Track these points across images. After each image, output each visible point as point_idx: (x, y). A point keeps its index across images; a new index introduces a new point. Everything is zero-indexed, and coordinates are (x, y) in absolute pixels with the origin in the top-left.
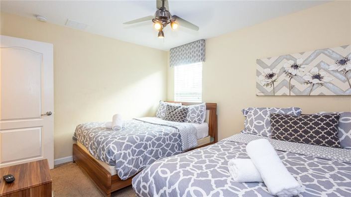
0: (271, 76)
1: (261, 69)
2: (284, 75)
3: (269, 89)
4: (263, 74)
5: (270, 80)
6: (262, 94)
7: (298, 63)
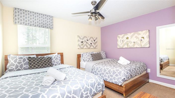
0: (82, 42)
1: (79, 39)
2: (85, 42)
3: (82, 46)
4: (80, 41)
5: (82, 44)
6: (80, 48)
7: (88, 40)
